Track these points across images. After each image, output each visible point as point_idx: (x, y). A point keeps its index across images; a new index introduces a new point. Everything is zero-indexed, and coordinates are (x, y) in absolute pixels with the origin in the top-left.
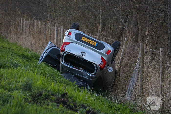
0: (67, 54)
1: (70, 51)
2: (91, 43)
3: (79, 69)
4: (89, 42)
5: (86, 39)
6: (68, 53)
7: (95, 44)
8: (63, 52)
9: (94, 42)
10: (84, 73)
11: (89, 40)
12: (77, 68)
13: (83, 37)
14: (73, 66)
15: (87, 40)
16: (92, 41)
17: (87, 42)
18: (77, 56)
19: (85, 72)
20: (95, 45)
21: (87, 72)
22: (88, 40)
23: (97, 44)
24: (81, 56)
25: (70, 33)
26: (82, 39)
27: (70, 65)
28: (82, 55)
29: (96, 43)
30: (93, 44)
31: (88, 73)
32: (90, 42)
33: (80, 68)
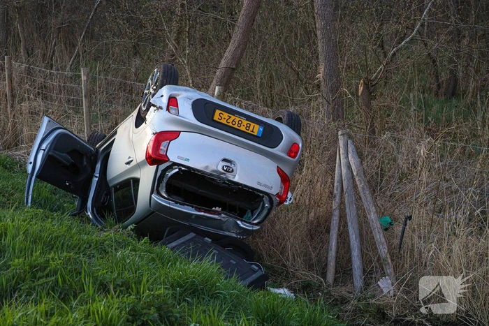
0: (177, 170)
1: (187, 160)
2: (243, 128)
3: (214, 211)
4: (236, 126)
5: (226, 115)
6: (180, 169)
7: (257, 130)
8: (163, 167)
9: (252, 124)
10: (226, 223)
11: (237, 119)
12: (205, 211)
13: (218, 112)
14: (193, 207)
15: (230, 121)
16: (245, 122)
17: (230, 124)
18: (211, 175)
19: (231, 219)
20: (255, 134)
21: (236, 218)
22: (233, 117)
23: (261, 129)
24: (223, 173)
25: (172, 102)
26: (216, 118)
27: (184, 205)
28: (226, 171)
29: (257, 127)
30: (249, 132)
31: (239, 222)
32: (240, 125)
33: (214, 208)
